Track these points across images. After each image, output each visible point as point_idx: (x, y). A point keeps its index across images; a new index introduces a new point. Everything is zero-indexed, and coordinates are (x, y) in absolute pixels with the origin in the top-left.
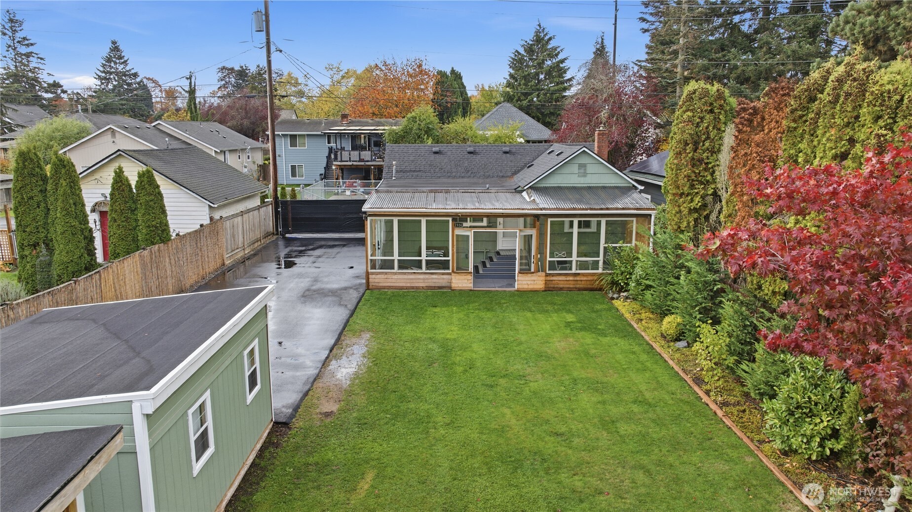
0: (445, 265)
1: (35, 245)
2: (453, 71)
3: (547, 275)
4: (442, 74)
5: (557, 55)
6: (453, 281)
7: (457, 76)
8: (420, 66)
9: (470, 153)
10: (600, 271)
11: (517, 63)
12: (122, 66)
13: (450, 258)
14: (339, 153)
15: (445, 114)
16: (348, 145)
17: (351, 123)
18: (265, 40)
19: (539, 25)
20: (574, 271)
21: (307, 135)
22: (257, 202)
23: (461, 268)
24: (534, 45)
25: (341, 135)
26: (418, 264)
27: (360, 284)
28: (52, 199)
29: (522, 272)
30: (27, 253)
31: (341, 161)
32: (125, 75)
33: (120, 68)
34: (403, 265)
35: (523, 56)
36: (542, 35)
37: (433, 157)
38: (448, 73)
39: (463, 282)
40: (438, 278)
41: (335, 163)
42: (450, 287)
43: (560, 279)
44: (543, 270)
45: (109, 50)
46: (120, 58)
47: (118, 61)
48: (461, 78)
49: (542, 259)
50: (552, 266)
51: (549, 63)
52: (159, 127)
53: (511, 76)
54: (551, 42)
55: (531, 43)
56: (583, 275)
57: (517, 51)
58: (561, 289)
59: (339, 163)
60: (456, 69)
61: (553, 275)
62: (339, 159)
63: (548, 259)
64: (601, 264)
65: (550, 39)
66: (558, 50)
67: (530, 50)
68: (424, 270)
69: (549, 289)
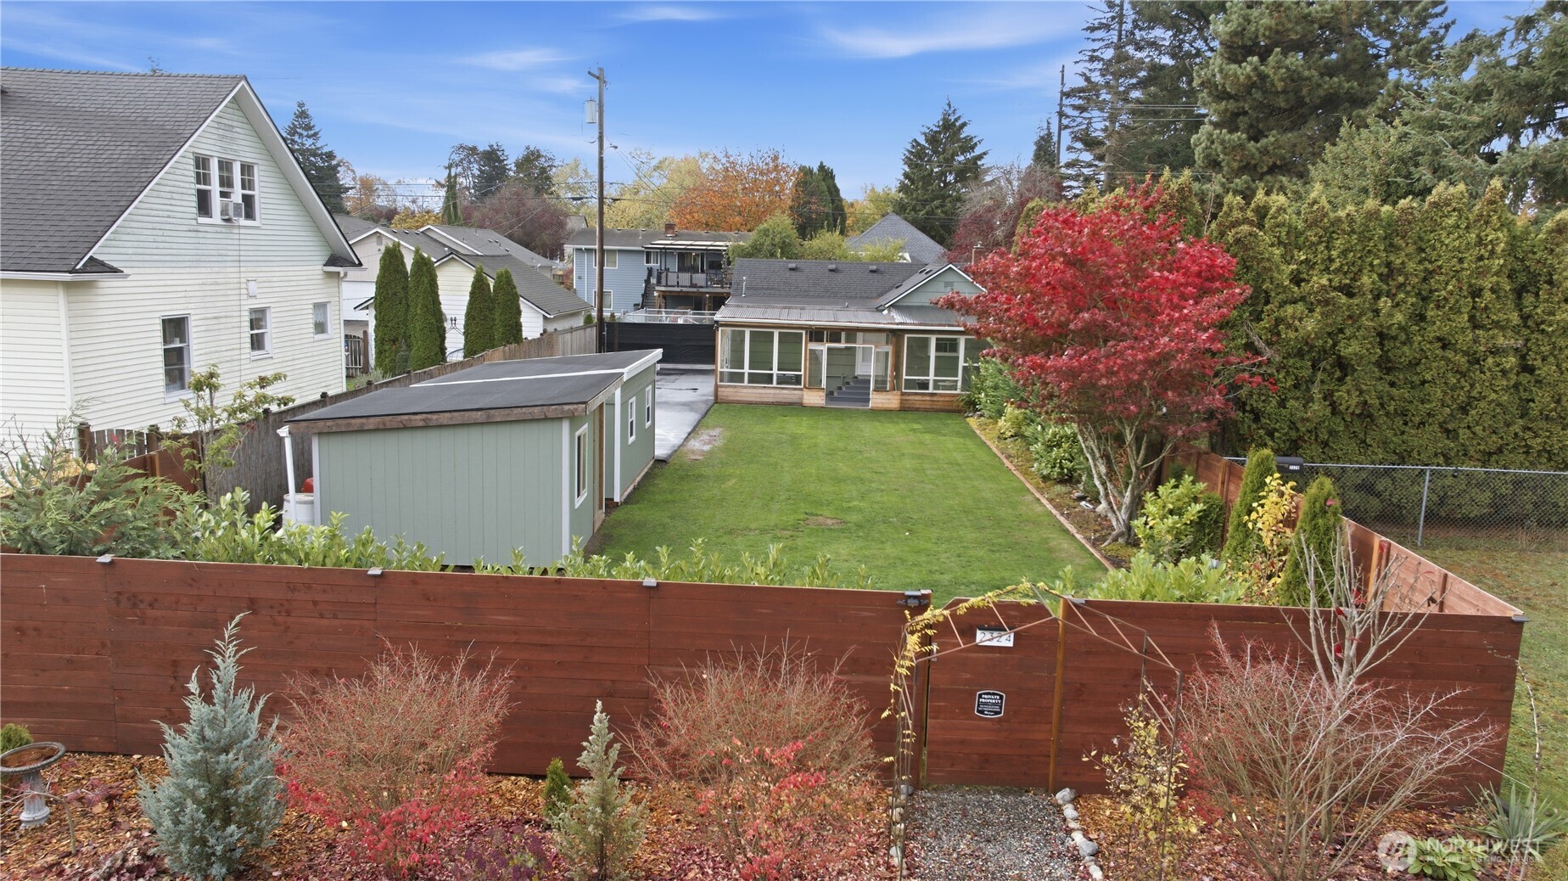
0: (797, 380)
1: (394, 341)
2: (822, 167)
3: (903, 394)
4: (806, 171)
5: (973, 148)
6: (805, 397)
7: (827, 175)
8: (776, 158)
9: (831, 270)
10: (958, 392)
11: (916, 158)
12: (311, 141)
13: (802, 373)
14: (664, 275)
15: (806, 228)
16: (674, 265)
17: (677, 236)
18: (597, 135)
19: (949, 105)
20: (931, 390)
21: (620, 251)
22: (580, 322)
23: (814, 384)
24: (940, 133)
25: (665, 252)
26: (769, 379)
27: (707, 401)
28: (414, 296)
29: (876, 390)
30: (387, 347)
31: (667, 286)
32: (315, 155)
33: (308, 143)
34: (754, 379)
35: (924, 148)
36: (952, 118)
37: (788, 274)
38: (815, 170)
39: (815, 398)
40: (788, 394)
41: (657, 288)
42: (801, 404)
43: (917, 398)
44: (899, 389)
45: (293, 117)
46: (308, 127)
47: (305, 133)
48: (833, 178)
49: (898, 376)
50: (909, 384)
51: (961, 158)
52: (429, 233)
53: (906, 176)
54: (965, 129)
55: (935, 129)
56: (941, 395)
57: (915, 140)
58: (917, 410)
59: (663, 289)
60: (827, 164)
61: (909, 394)
62: (664, 282)
63: (905, 377)
64: (959, 384)
65: (964, 124)
66: (975, 140)
67: (933, 139)
68: (775, 384)
69: (905, 409)
